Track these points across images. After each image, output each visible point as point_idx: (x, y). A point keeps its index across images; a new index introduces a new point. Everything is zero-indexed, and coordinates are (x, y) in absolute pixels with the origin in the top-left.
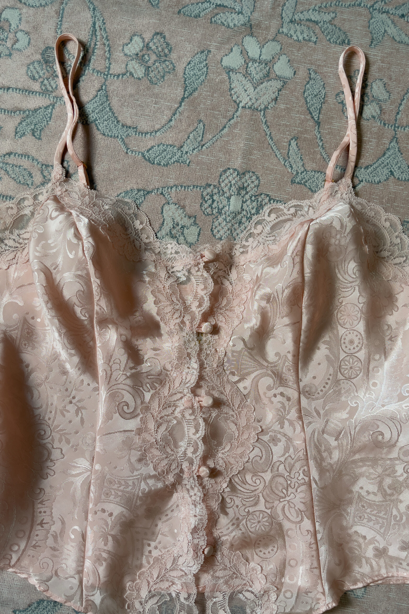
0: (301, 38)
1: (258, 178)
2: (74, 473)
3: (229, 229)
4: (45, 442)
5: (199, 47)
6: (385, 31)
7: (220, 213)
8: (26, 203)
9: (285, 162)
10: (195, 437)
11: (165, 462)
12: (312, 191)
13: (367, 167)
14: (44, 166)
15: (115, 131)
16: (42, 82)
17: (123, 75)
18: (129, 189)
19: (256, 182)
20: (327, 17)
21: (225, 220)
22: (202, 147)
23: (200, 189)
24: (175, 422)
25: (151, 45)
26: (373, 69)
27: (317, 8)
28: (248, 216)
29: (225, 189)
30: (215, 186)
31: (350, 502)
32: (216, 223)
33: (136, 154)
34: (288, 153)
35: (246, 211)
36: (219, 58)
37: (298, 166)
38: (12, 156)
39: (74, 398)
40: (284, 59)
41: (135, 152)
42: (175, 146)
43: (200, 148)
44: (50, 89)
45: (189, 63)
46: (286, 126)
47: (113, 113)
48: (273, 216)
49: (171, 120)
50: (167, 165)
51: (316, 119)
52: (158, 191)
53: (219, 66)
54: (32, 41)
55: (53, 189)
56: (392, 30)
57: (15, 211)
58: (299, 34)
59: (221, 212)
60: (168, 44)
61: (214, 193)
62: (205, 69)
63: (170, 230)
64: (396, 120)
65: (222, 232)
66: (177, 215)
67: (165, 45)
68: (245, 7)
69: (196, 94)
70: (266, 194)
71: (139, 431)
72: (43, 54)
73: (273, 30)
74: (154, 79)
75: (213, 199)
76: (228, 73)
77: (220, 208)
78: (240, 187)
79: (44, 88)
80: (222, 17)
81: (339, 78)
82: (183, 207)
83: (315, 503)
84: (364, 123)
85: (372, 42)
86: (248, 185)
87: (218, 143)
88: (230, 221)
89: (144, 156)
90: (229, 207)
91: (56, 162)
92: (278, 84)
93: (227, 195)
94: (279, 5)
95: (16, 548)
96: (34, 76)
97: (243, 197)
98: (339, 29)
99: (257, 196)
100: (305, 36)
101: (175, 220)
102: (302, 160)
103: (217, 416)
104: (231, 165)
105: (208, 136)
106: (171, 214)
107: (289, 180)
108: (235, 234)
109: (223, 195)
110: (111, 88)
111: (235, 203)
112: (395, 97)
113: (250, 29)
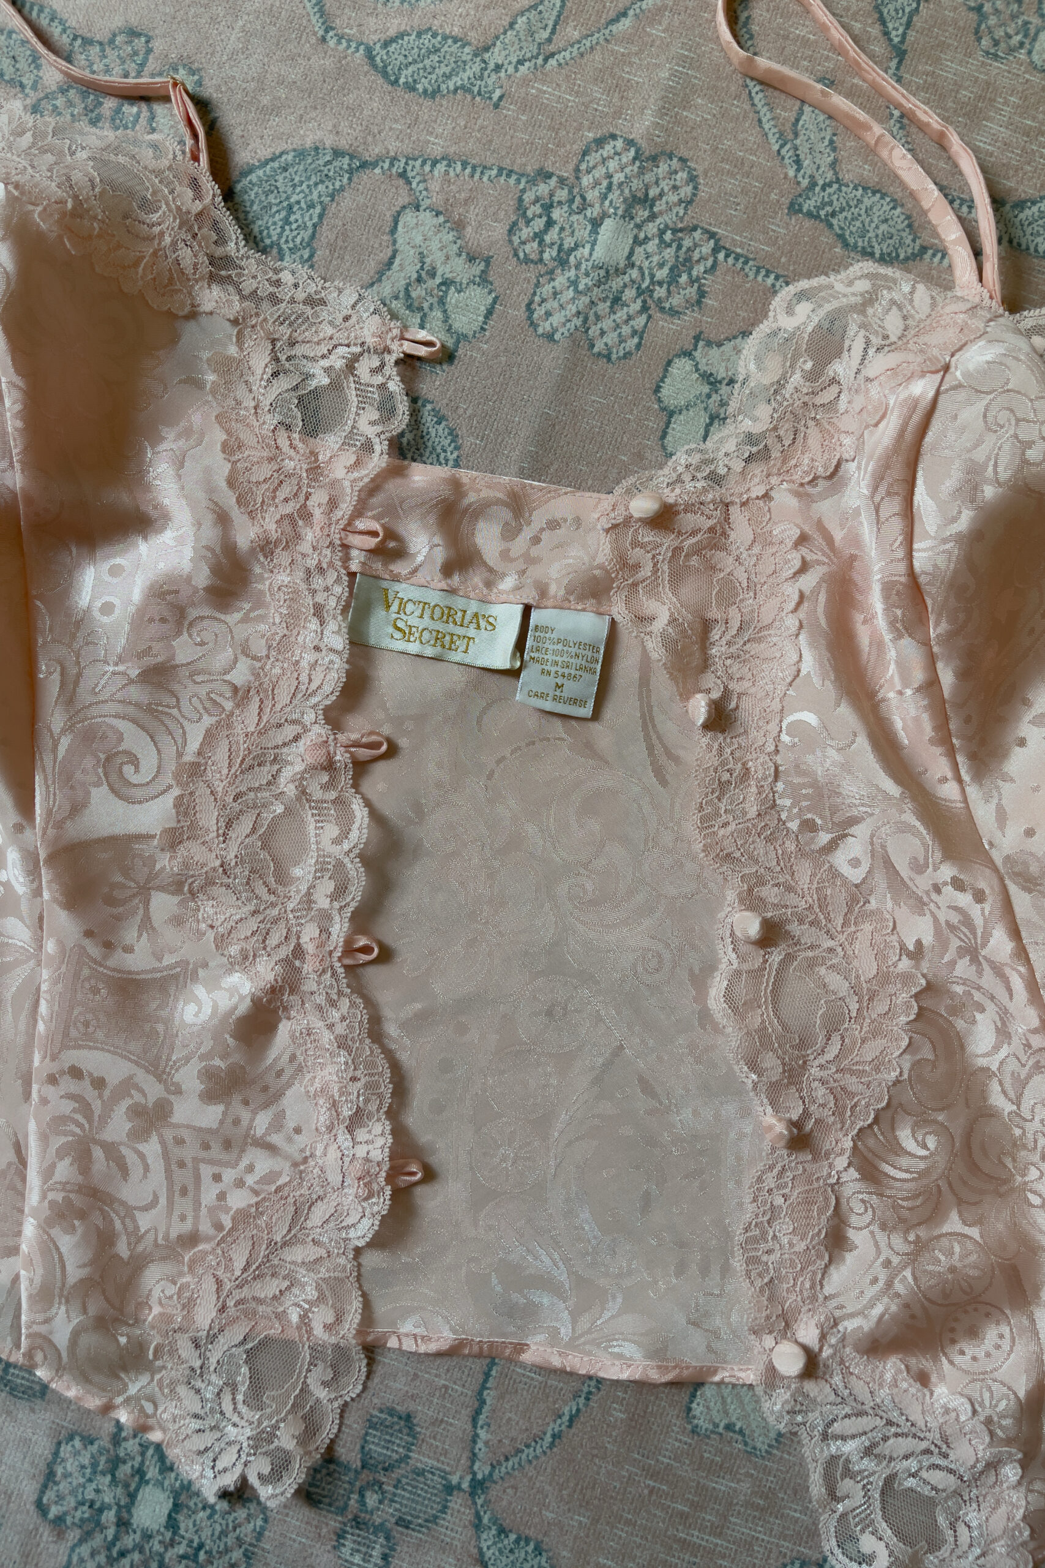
1: (692, 179)
3: (579, 313)
7: (562, 261)
9: (782, 146)
10: (337, 851)
12: (846, 245)
13: (1021, 205)
14: (79, 41)
18: (309, 143)
19: (686, 191)
21: (574, 283)
22: (546, 60)
23: (518, 181)
28: (644, 286)
29: (592, 195)
30: (562, 181)
32: (546, 290)
33: (349, 46)
34: (797, 120)
35: (641, 268)
37: (817, 164)
41: (349, 41)
42: (469, 44)
43: (540, 61)
46: (806, 43)
50: (433, 94)
51: (896, 40)
52: (392, 165)
59: (567, 261)
61: (556, 199)
63: (408, 285)
65: (556, 319)
66: (435, 245)
70: (707, 231)
75: (549, 217)
77: (566, 246)
78: (634, 197)
82: (459, 226)
86: (661, 195)
87: (598, 57)
88: (589, 289)
89: (370, 56)
90: (592, 249)
93: (593, 212)
97: (639, 227)
99: (681, 230)
101: (428, 260)
102: (834, 149)
104: (621, 126)
105: (572, 32)
106: (419, 239)
107: (785, 201)
108: (594, 331)
109: (581, 210)
111: (610, 242)
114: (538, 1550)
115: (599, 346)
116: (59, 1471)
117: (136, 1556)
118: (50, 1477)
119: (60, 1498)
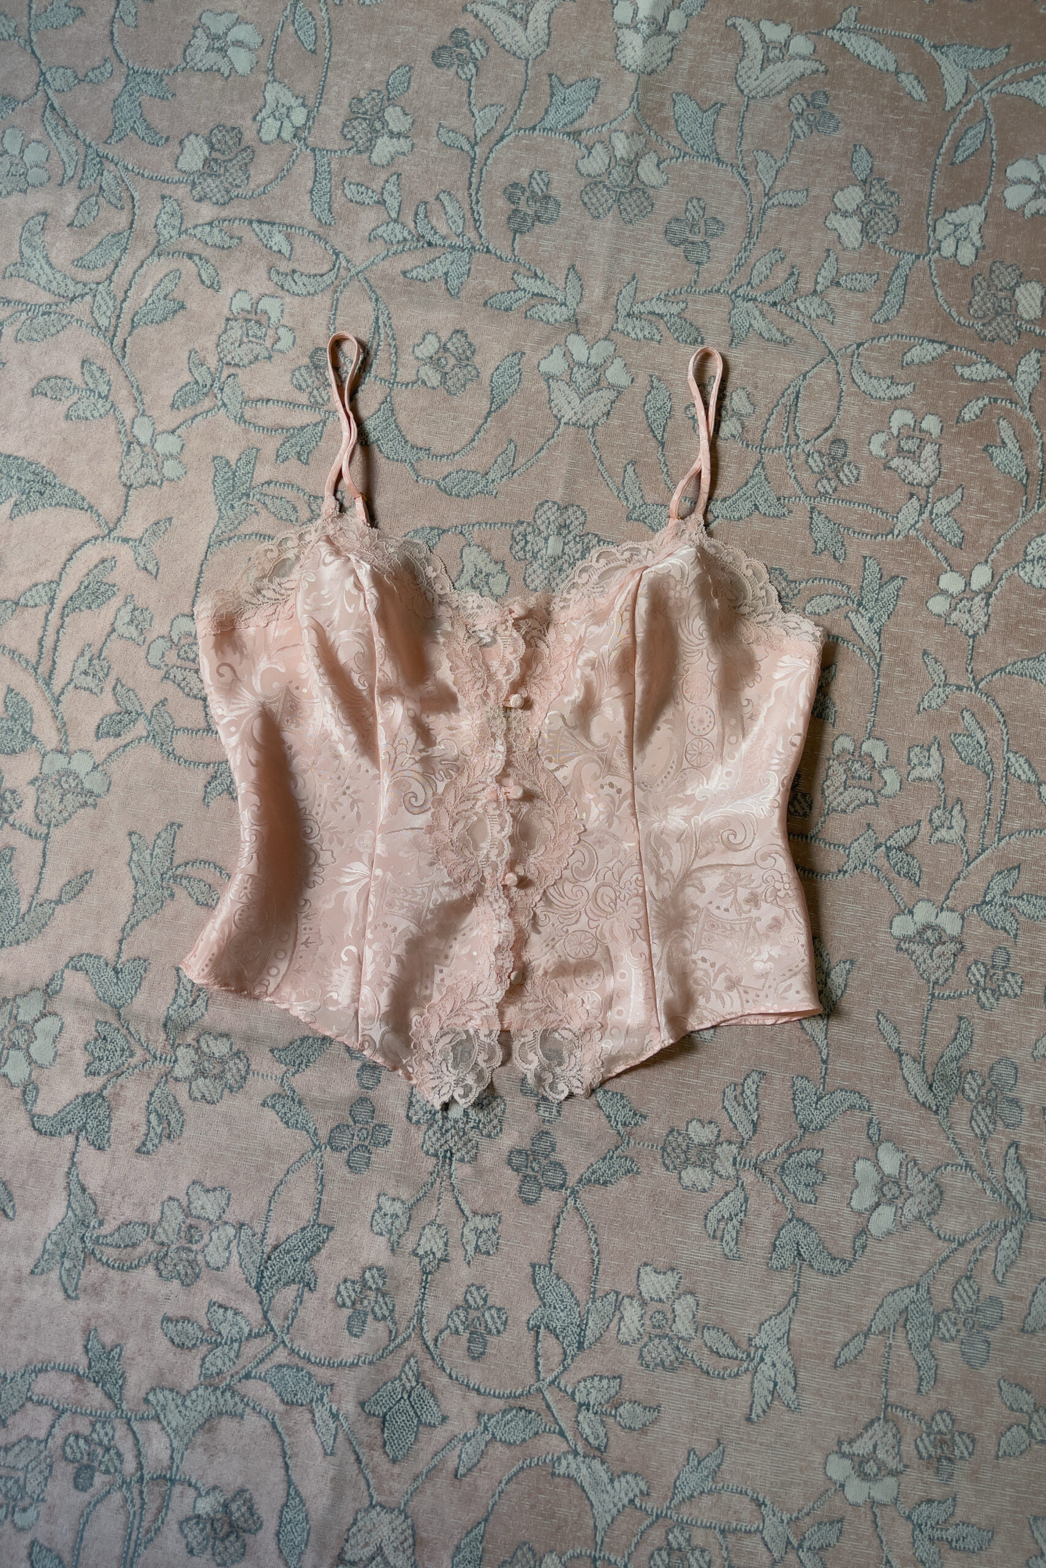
0: (640, 336)
1: (583, 513)
2: (348, 880)
3: (546, 578)
4: (311, 841)
5: (510, 349)
6: (751, 325)
7: (535, 557)
8: (290, 544)
9: (619, 493)
10: (500, 836)
11: (463, 867)
12: (653, 530)
13: (724, 500)
14: (312, 498)
15: (402, 454)
16: (311, 393)
17: (414, 383)
18: (419, 527)
19: (582, 519)
21: (542, 566)
22: (513, 474)
23: (510, 527)
24: (475, 818)
25: (449, 345)
26: (734, 376)
27: (662, 296)
28: (571, 562)
29: (543, 527)
30: (529, 524)
31: (695, 920)
32: (530, 571)
33: (428, 482)
34: (623, 481)
35: (568, 555)
36: (536, 362)
38: (272, 485)
39: (348, 788)
40: (619, 362)
41: (428, 480)
42: (479, 473)
43: (510, 475)
44: (321, 401)
45: (498, 369)
46: (621, 447)
47: (400, 431)
48: (602, 561)
49: (473, 440)
50: (468, 497)
51: (660, 438)
52: (456, 529)
53: (536, 371)
54: (298, 340)
55: (324, 527)
56: (759, 324)
57: (275, 554)
58: (638, 331)
59: (537, 557)
60: (470, 345)
61: (527, 532)
62: (518, 376)
63: (472, 578)
64: (762, 440)
65: (537, 582)
66: (480, 560)
67: (466, 346)
68: (569, 297)
69: (506, 407)
70: (594, 534)
71: (430, 829)
72: (311, 357)
73: (605, 327)
74: (452, 389)
75: (526, 540)
76: (547, 380)
77: (535, 551)
78: (560, 525)
79: (313, 400)
80: (540, 310)
81: (688, 388)
82: (488, 550)
83: (651, 920)
84: (721, 443)
85: (732, 341)
86: (571, 523)
87: (534, 468)
88: (548, 568)
89: (439, 486)
90: (547, 550)
91: (328, 493)
92: (610, 395)
93: (544, 535)
94: (613, 294)
95: (274, 971)
96: (300, 386)
97: (565, 537)
98: (691, 324)
99: (583, 536)
100: (646, 333)
101: (478, 567)
102: (641, 491)
103: (529, 812)
104: (550, 497)
105: (521, 460)
106: (472, 559)
107: (624, 516)
109: (539, 534)
110: (397, 400)
111: (554, 546)
112: (762, 410)
113: (576, 324)
114: (622, 1097)
116: (414, 1100)
117: (453, 1131)
118: (411, 1104)
119: (416, 1113)
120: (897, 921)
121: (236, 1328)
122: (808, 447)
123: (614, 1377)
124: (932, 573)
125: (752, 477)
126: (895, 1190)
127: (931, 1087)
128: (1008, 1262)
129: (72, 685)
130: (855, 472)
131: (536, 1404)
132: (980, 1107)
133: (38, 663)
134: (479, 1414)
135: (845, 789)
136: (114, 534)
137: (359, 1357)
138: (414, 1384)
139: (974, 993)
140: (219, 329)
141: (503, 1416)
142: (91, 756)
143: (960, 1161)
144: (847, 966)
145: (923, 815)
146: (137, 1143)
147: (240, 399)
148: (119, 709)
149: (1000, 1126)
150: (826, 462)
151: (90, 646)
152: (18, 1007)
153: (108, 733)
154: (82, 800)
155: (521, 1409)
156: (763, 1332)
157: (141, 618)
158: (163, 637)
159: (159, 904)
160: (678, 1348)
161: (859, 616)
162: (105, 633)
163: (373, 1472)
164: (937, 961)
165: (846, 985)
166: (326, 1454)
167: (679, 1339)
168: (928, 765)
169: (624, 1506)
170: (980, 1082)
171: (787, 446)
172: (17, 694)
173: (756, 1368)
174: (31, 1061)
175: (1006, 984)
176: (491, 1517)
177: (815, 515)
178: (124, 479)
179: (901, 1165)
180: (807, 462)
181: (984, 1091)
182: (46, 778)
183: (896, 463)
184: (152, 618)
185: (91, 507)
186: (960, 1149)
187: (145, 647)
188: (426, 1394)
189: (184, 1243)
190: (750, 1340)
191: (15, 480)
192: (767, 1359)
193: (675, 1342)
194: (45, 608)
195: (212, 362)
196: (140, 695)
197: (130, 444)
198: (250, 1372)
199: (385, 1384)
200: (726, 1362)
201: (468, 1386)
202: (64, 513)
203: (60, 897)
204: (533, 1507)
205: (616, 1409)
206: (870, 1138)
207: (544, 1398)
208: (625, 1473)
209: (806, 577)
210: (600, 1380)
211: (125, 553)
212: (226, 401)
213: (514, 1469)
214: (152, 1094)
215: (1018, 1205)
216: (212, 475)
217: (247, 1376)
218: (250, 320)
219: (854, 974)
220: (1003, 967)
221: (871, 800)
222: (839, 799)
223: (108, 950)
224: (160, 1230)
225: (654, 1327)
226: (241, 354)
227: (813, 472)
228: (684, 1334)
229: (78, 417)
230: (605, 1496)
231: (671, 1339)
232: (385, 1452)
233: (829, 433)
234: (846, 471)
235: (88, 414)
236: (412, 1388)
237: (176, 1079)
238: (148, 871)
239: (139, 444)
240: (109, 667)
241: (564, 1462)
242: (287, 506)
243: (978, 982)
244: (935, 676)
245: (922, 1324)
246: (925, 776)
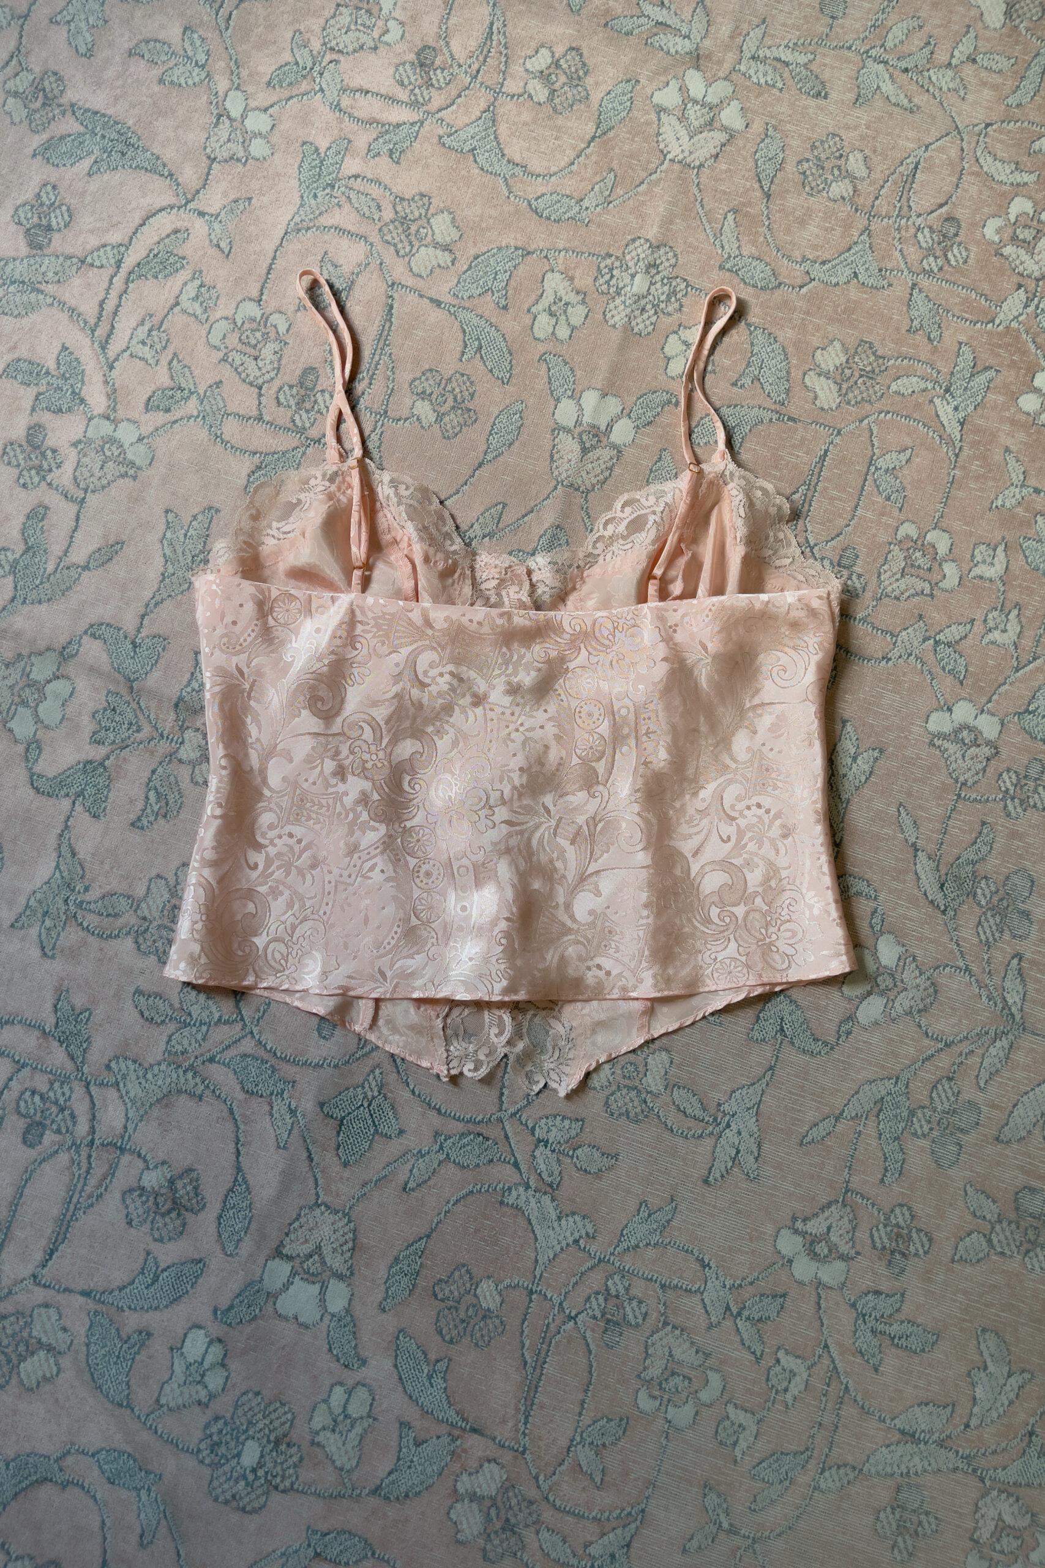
0: (762, 81)
1: (675, 256)
3: (627, 315)
5: (625, 74)
6: (878, 87)
7: (619, 294)
9: (715, 240)
12: (745, 283)
13: (824, 263)
14: (398, 201)
15: (497, 167)
16: (412, 91)
17: (520, 96)
18: (504, 245)
19: (673, 261)
20: (802, 59)
21: (624, 302)
22: (608, 204)
23: (598, 258)
25: (562, 62)
27: (791, 45)
28: (655, 303)
29: (631, 264)
30: (617, 258)
32: (612, 306)
33: (520, 201)
34: (722, 228)
35: (654, 295)
36: (649, 92)
37: (731, 247)
38: (359, 180)
40: (735, 105)
41: (520, 198)
42: (574, 198)
43: (606, 205)
44: (421, 100)
45: (609, 93)
46: (725, 192)
47: (499, 144)
49: (573, 163)
50: (558, 221)
51: (766, 190)
52: (541, 252)
53: (648, 102)
54: (406, 34)
56: (887, 87)
58: (761, 75)
59: (621, 293)
60: (584, 64)
61: (615, 266)
62: (628, 104)
64: (873, 207)
65: (617, 319)
67: (580, 65)
68: (694, 31)
69: (611, 134)
70: (683, 278)
72: (418, 54)
73: (727, 66)
74: (559, 107)
75: (612, 274)
76: (658, 113)
77: (620, 286)
78: (650, 264)
79: (413, 98)
80: (662, 39)
82: (572, 279)
85: (857, 100)
86: (662, 263)
87: (631, 202)
88: (631, 305)
89: (530, 205)
90: (632, 287)
92: (722, 137)
93: (632, 271)
94: (740, 34)
96: (402, 81)
97: (652, 277)
98: (817, 77)
99: (671, 278)
100: (769, 79)
101: (558, 294)
102: (739, 241)
104: (643, 233)
105: (620, 191)
106: (554, 285)
107: (718, 265)
108: (634, 323)
109: (627, 270)
110: (500, 111)
111: (640, 284)
112: (877, 175)
113: (697, 59)
115: (636, 330)
120: (935, 717)
121: (207, 1012)
122: (919, 221)
123: (577, 1120)
124: (1028, 369)
125: (856, 243)
126: (889, 982)
127: (942, 886)
128: (993, 1070)
129: (129, 352)
130: (964, 254)
131: (494, 1132)
132: (989, 914)
133: (96, 325)
134: (437, 1133)
135: (902, 576)
136: (191, 206)
137: (325, 1059)
138: (376, 1094)
139: (1001, 800)
140: (327, 13)
141: (460, 1139)
142: (138, 428)
143: (961, 964)
144: (876, 754)
145: (979, 616)
146: (132, 817)
147: (339, 87)
148: (172, 384)
149: (1007, 936)
150: (936, 239)
151: (151, 316)
152: (32, 665)
153: (158, 407)
154: (123, 470)
155: (479, 1135)
156: (733, 1100)
157: (207, 296)
158: (227, 318)
159: (186, 586)
160: (645, 1102)
161: (945, 402)
162: (168, 306)
163: (322, 1172)
164: (969, 762)
165: (871, 772)
166: (279, 1147)
167: (648, 1092)
168: (992, 564)
169: (568, 1245)
170: (993, 889)
171: (898, 216)
172: (71, 353)
173: (721, 1133)
174: (38, 720)
175: (1036, 796)
176: (434, 1235)
177: (915, 292)
178: (208, 150)
179: (899, 959)
180: (916, 236)
181: (995, 899)
182: (90, 442)
183: (1008, 250)
184: (218, 298)
185: (171, 175)
186: (961, 952)
187: (207, 326)
188: (386, 1106)
189: (166, 921)
190: (719, 1105)
191: (98, 137)
192: (733, 1126)
193: (643, 1096)
194: (111, 271)
195: (316, 45)
196: (196, 373)
197: (219, 116)
198: (215, 1056)
199: (347, 1089)
200: (691, 1123)
201: (429, 1104)
202: (144, 177)
203: (89, 563)
204: (477, 1231)
205: (574, 1150)
206: (872, 927)
207: (504, 1128)
208: (573, 1213)
209: (896, 354)
210: (562, 1120)
211: (199, 227)
212: (324, 86)
213: (464, 1192)
214: (154, 772)
215: (1012, 1015)
216: (299, 159)
217: (211, 1060)
218: (361, 9)
219: (881, 762)
220: (1036, 779)
221: (927, 591)
222: (895, 586)
223: (129, 623)
224: (143, 905)
225: (624, 1077)
226: (347, 41)
227: (921, 247)
228: (653, 1089)
229: (172, 83)
230: (551, 1232)
231: (639, 1091)
232: (338, 1155)
233: (944, 210)
234: (956, 251)
235: (183, 81)
236: (374, 1098)
237: (180, 761)
238: (180, 551)
239: (229, 117)
240: (168, 340)
241: (514, 1193)
242: (371, 203)
243: (1008, 789)
244: (1013, 475)
245: (896, 1116)
246: (987, 575)
